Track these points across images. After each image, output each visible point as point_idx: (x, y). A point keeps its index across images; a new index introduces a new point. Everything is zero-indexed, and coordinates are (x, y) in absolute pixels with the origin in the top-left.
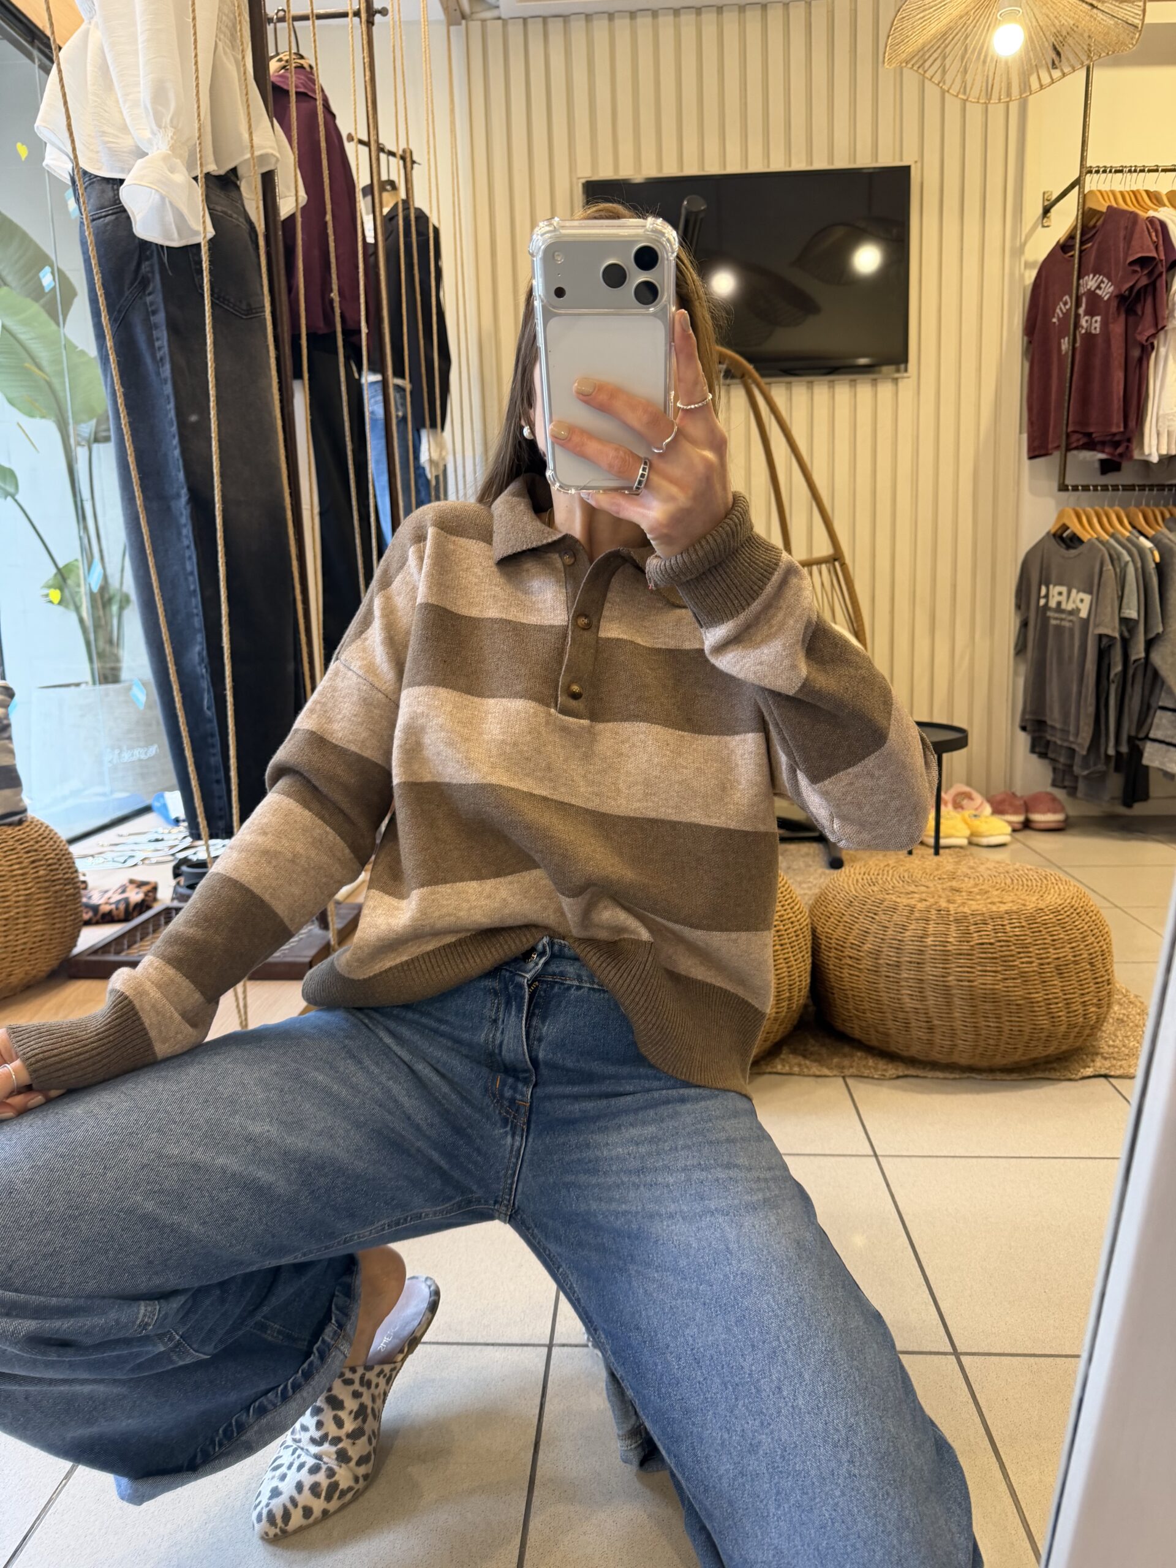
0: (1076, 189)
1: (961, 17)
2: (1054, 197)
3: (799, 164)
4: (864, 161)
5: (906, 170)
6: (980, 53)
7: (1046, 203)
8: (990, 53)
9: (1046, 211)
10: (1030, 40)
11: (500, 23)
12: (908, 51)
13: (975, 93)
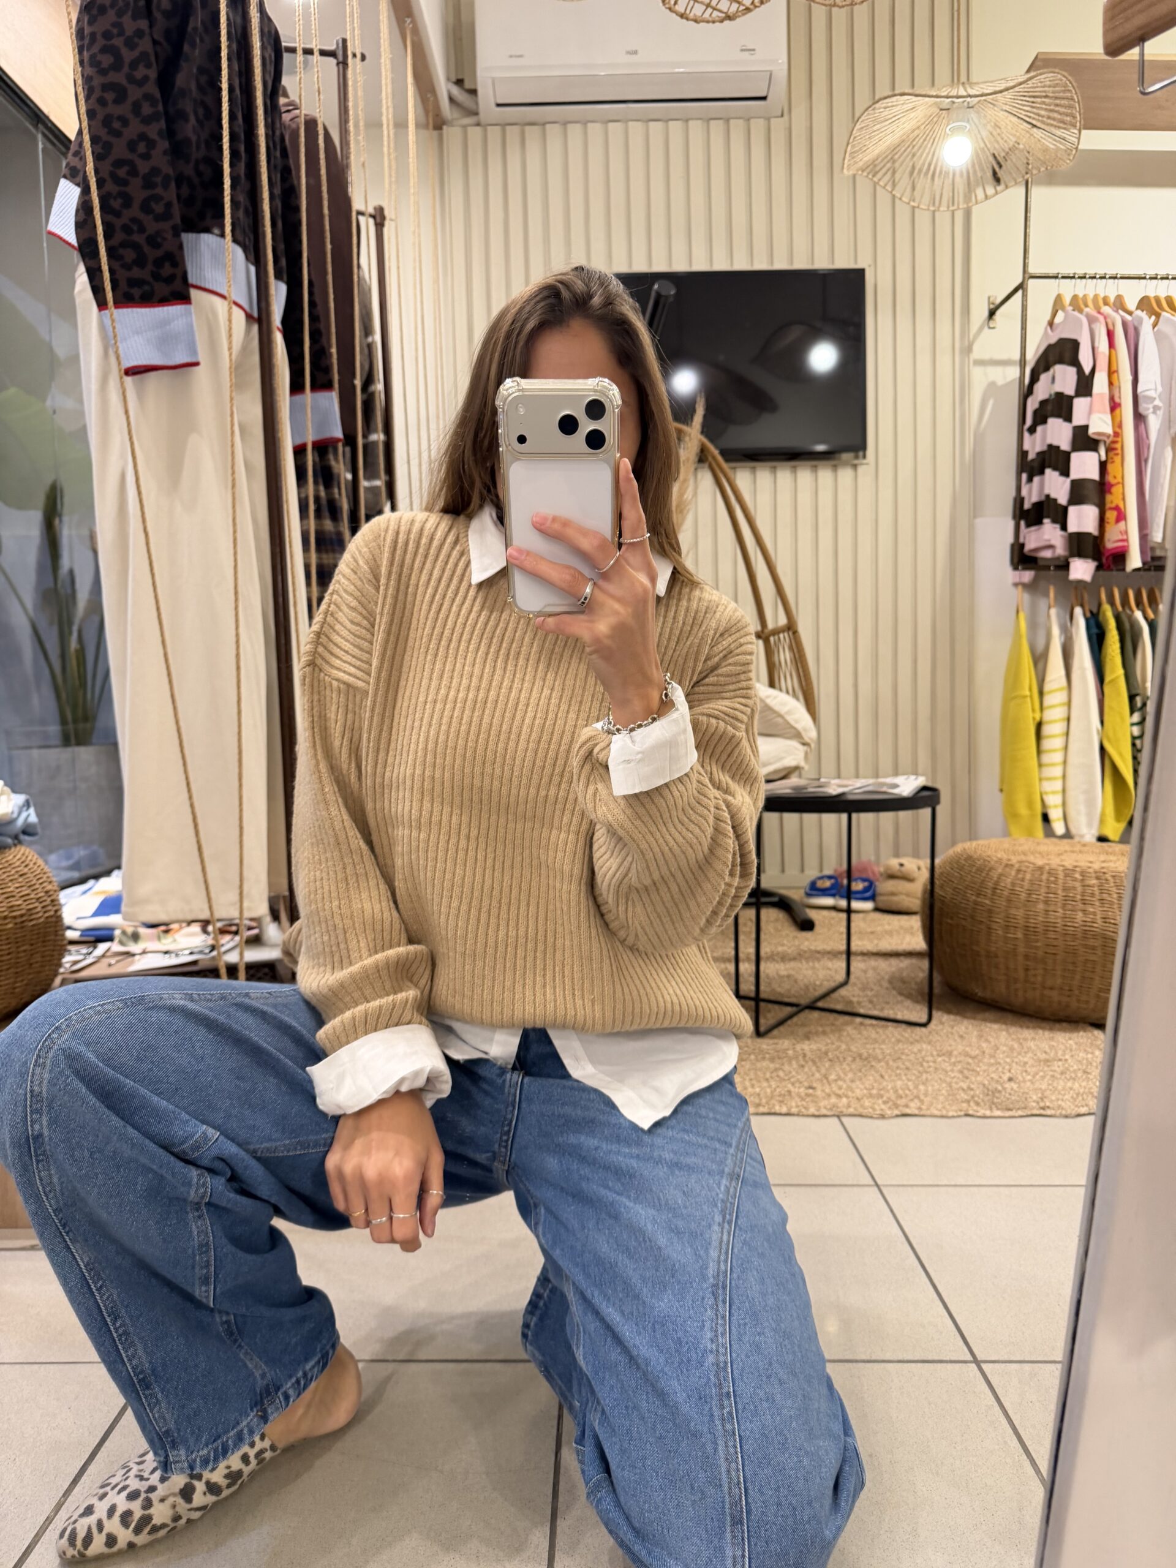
0: (1020, 293)
1: (913, 131)
2: (998, 301)
3: (761, 264)
4: (822, 263)
5: (861, 272)
6: (930, 165)
7: (992, 306)
8: (939, 164)
9: (992, 313)
10: (977, 155)
11: (478, 128)
12: (866, 159)
13: (926, 199)
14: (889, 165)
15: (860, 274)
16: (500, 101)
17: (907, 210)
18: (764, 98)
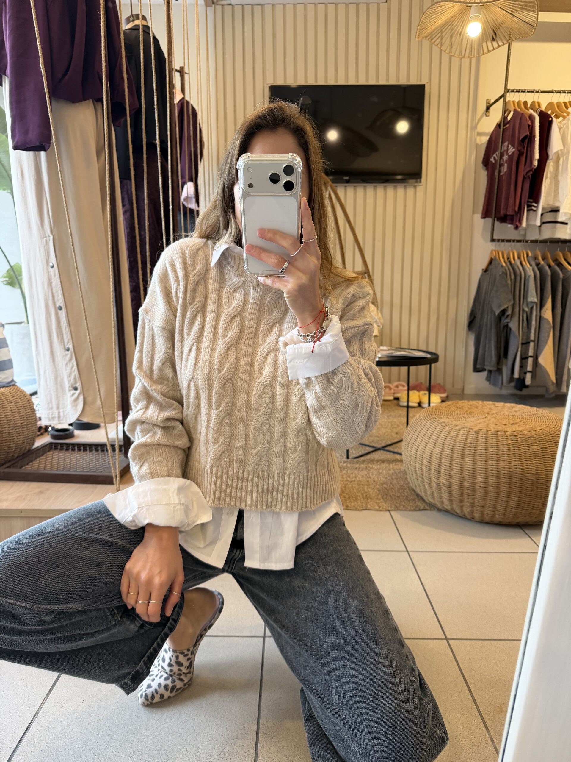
0: (502, 99)
1: (452, 17)
2: (492, 102)
3: (372, 82)
4: (403, 81)
6: (460, 34)
7: (488, 105)
8: (465, 36)
9: (488, 108)
11: (231, 6)
12: (428, 32)
13: (457, 53)
14: (439, 34)
15: (422, 87)
17: (448, 56)
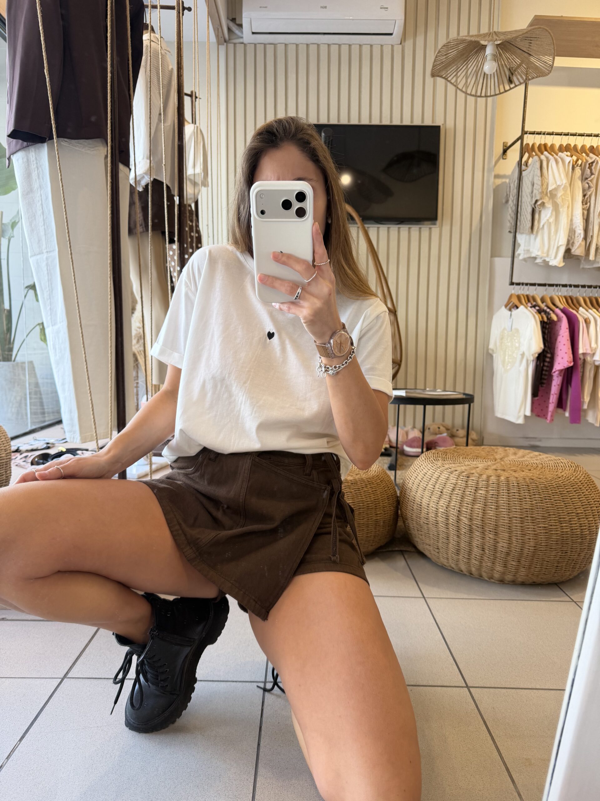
0: (520, 141)
2: (509, 144)
3: (386, 122)
4: (417, 122)
5: (439, 127)
7: (505, 148)
9: (505, 151)
11: (243, 45)
13: (473, 91)
14: (455, 72)
16: (254, 31)
17: (463, 96)
18: (391, 34)
